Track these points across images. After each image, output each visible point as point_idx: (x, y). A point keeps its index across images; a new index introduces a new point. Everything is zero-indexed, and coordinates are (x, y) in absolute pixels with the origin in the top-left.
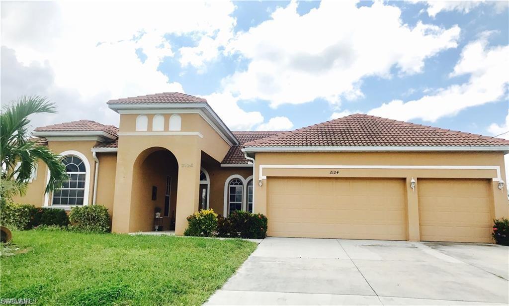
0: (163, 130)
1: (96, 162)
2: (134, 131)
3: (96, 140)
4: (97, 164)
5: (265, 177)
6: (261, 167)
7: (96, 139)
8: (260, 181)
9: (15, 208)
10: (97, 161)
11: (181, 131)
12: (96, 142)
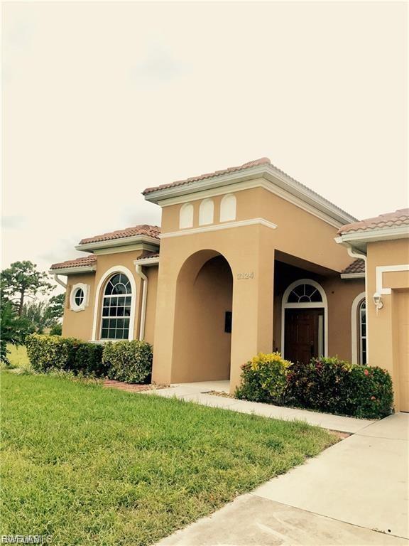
0: (212, 222)
1: (142, 280)
2: (178, 229)
3: (142, 249)
4: (145, 283)
5: (389, 291)
6: (380, 270)
7: (141, 247)
8: (376, 298)
9: (51, 343)
10: (145, 277)
11: (236, 220)
12: (142, 253)
